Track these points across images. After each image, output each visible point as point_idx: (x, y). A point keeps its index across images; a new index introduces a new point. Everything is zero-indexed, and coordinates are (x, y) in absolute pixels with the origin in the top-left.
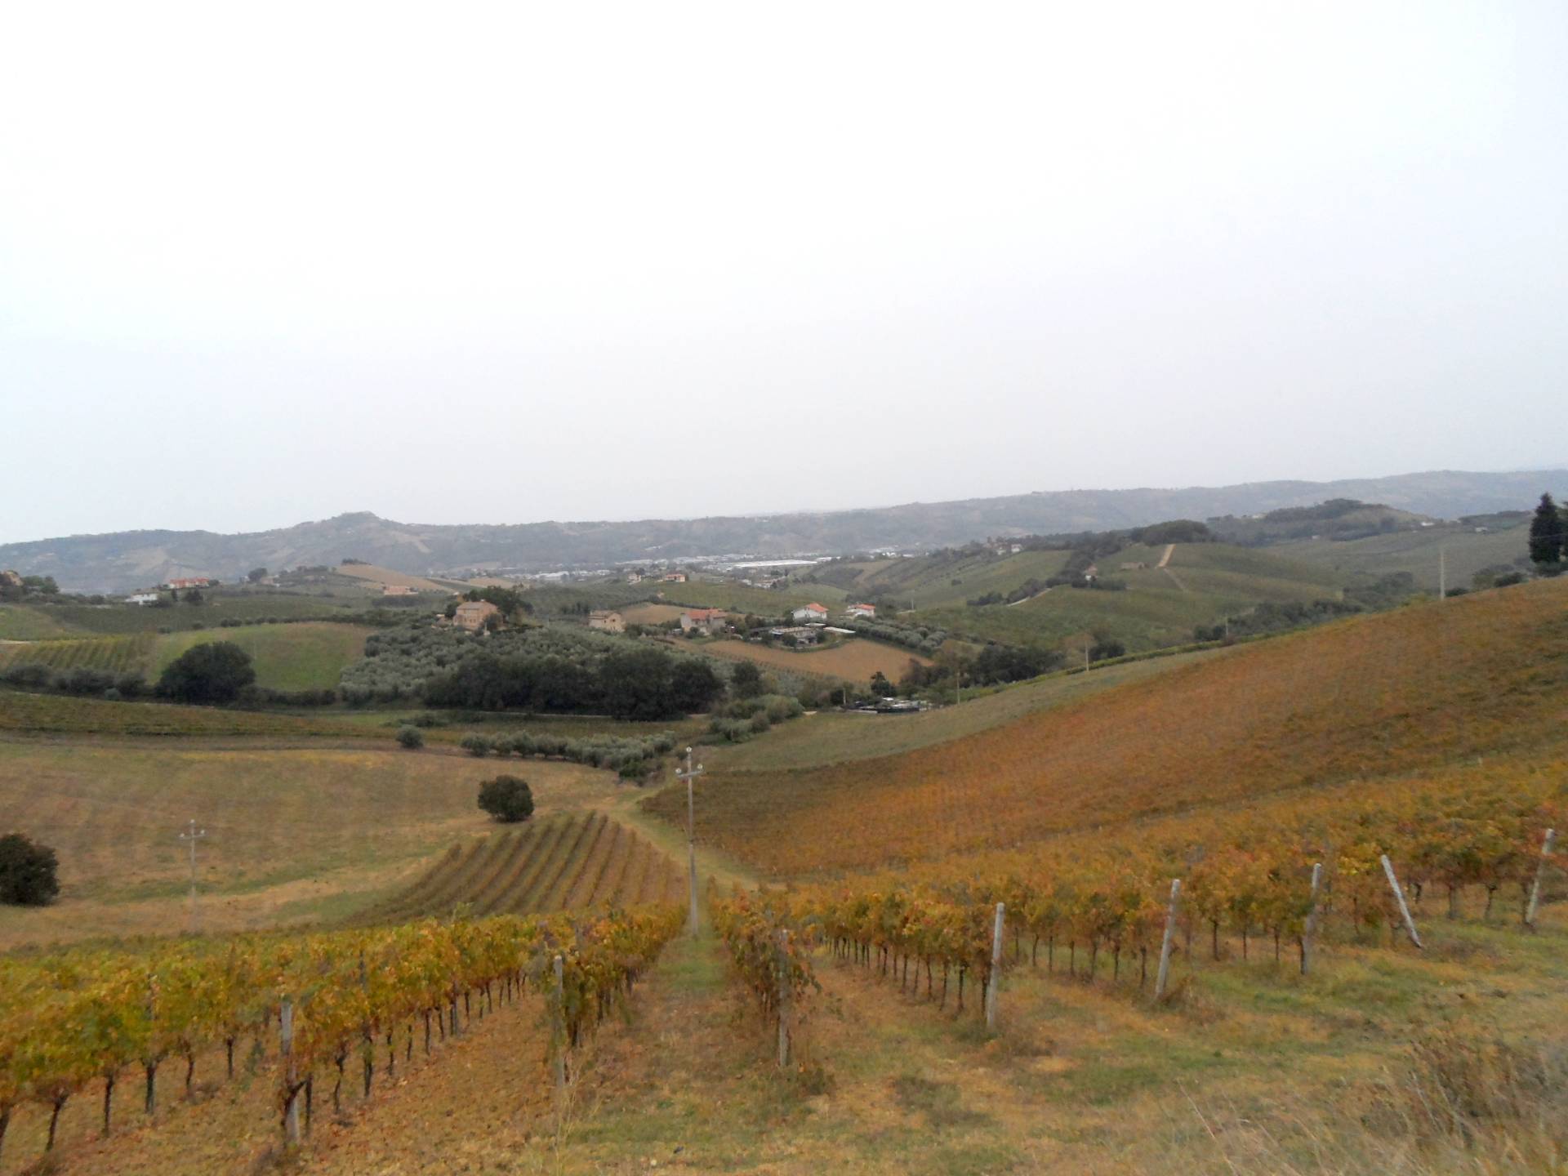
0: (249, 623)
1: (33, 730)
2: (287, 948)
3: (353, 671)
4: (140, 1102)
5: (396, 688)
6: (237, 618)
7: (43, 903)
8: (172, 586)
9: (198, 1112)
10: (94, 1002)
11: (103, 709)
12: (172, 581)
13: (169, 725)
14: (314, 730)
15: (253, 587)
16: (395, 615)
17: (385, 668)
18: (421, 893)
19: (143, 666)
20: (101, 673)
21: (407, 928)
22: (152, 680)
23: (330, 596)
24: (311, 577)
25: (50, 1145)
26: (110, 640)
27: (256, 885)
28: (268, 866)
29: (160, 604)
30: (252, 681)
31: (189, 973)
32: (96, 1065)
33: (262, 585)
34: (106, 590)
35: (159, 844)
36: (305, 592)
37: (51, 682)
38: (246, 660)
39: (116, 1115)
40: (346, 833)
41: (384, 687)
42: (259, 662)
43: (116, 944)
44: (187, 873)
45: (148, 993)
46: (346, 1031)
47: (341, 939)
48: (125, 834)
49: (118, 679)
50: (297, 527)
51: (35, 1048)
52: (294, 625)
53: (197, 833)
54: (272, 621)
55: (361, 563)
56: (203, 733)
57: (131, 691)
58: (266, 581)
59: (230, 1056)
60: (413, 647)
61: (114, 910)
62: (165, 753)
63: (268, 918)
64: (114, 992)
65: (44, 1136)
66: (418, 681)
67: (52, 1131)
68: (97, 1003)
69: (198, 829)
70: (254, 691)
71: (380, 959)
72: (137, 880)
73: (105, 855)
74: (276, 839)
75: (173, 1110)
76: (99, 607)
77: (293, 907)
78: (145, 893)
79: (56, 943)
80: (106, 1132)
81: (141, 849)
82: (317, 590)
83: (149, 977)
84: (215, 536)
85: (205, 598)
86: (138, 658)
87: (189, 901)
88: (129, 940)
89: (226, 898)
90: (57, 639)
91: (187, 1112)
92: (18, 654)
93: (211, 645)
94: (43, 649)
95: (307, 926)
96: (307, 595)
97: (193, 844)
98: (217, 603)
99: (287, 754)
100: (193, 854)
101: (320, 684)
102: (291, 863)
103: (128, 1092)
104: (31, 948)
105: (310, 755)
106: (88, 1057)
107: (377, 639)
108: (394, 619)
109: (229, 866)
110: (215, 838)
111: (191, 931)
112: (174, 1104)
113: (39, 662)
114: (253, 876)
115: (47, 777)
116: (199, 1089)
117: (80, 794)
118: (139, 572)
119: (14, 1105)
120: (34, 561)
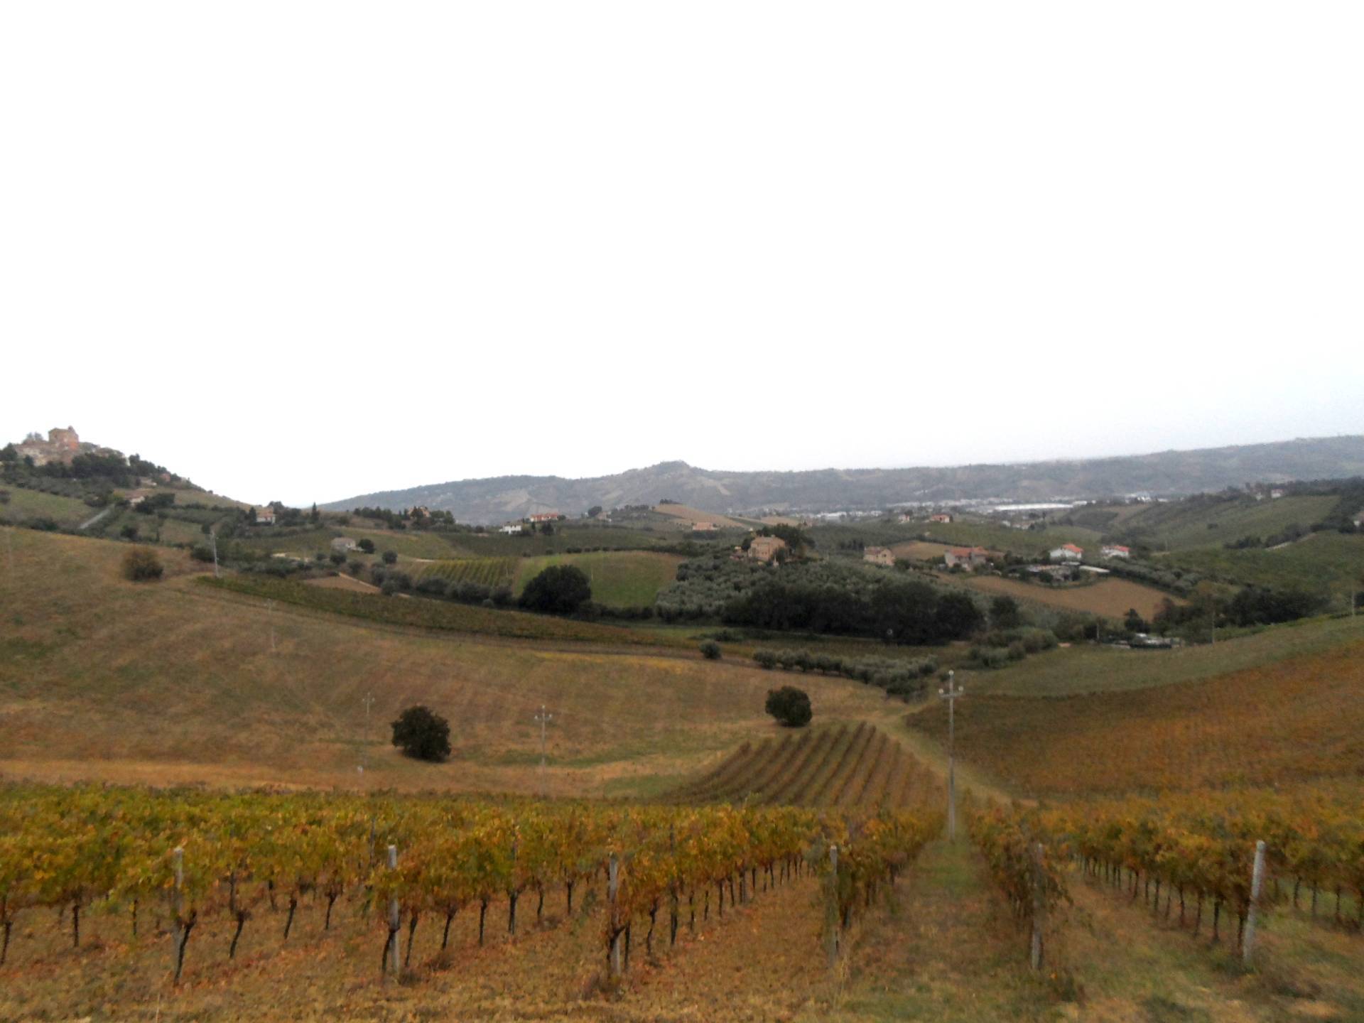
0: (588, 550)
1: (436, 628)
2: (613, 814)
3: (667, 591)
4: (505, 923)
5: (700, 607)
6: (579, 547)
7: (439, 760)
8: (532, 520)
9: (546, 937)
11: (481, 615)
12: (533, 516)
13: (528, 630)
14: (636, 639)
15: (591, 521)
16: (701, 546)
17: (693, 591)
18: (716, 780)
19: (511, 582)
20: (482, 586)
21: (707, 809)
22: (517, 592)
23: (648, 529)
24: (635, 514)
25: (444, 945)
26: (488, 561)
27: (590, 762)
28: (599, 748)
29: (524, 534)
30: (589, 597)
31: (542, 827)
32: (475, 890)
33: (598, 520)
34: (484, 522)
35: (518, 723)
36: (630, 526)
37: (448, 591)
38: (584, 580)
39: (488, 931)
40: (659, 726)
41: (691, 606)
42: (595, 581)
43: (488, 797)
44: (539, 748)
45: (513, 839)
46: (658, 889)
47: (655, 812)
48: (495, 713)
49: (493, 591)
50: (625, 474)
51: (436, 870)
52: (621, 554)
53: (547, 716)
54: (605, 549)
55: (676, 503)
56: (552, 637)
57: (502, 601)
58: (601, 517)
59: (569, 896)
60: (715, 574)
61: (486, 770)
62: (525, 651)
63: (598, 789)
64: (489, 835)
65: (439, 937)
66: (717, 603)
67: (446, 935)
68: (478, 842)
69: (547, 712)
70: (590, 606)
71: (686, 833)
72: (503, 749)
73: (480, 728)
74: (605, 726)
75: (527, 933)
76: (480, 535)
77: (618, 782)
78: (509, 760)
79: (448, 791)
80: (481, 942)
81: (507, 725)
82: (639, 525)
83: (514, 826)
84: (563, 480)
85: (555, 529)
86: (507, 576)
87: (540, 770)
88: (498, 796)
89: (570, 770)
90: (453, 559)
91: (538, 935)
92: (427, 568)
93: (559, 567)
94: (442, 567)
95: (626, 799)
96: (632, 529)
97: (543, 725)
98: (564, 534)
99: (616, 657)
100: (543, 733)
101: (641, 603)
102: (616, 746)
103: (496, 915)
104: (432, 793)
105: (632, 660)
106: (470, 882)
107: (686, 567)
108: (700, 551)
109: (569, 745)
110: (559, 722)
111: (541, 794)
112: (529, 928)
113: (439, 576)
114: (587, 754)
115: (444, 665)
116: (547, 920)
117: (466, 679)
118: (509, 508)
119: (420, 911)
120: (439, 499)
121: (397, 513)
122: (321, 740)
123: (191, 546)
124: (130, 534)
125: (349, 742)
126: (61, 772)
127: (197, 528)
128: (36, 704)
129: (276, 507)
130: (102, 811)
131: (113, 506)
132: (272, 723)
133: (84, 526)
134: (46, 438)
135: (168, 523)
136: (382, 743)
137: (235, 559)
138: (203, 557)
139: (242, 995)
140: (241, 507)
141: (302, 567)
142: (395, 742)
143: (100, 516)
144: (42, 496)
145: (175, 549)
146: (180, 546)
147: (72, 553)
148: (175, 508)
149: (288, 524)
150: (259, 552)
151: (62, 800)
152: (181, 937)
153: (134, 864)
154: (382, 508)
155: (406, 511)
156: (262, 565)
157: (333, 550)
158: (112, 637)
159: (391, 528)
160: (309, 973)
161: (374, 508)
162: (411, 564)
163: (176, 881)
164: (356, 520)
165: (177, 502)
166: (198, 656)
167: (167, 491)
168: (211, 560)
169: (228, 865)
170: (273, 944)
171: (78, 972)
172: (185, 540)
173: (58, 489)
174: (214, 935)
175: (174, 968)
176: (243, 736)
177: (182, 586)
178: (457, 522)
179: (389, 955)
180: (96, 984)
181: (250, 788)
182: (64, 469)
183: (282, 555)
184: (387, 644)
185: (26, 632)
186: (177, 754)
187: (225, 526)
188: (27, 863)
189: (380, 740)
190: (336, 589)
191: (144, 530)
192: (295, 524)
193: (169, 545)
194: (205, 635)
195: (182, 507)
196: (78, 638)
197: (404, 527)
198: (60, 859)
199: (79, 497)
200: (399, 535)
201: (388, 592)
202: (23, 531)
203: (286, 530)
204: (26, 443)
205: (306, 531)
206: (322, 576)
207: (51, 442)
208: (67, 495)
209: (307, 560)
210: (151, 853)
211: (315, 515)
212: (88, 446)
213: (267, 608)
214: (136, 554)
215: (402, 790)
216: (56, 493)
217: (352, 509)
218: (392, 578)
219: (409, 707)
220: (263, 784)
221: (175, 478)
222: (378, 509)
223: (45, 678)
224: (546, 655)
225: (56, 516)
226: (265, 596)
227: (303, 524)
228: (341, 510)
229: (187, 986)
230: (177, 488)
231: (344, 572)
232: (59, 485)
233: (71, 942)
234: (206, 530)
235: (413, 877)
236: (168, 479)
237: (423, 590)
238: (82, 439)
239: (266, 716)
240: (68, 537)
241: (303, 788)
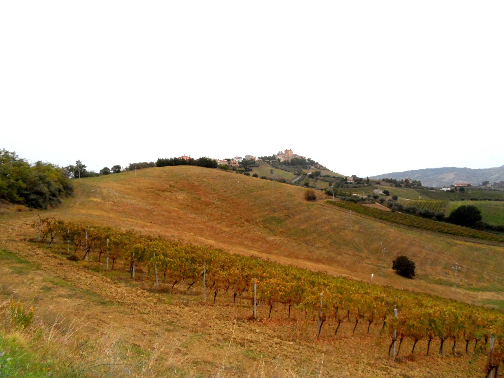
0: (481, 200)
1: (412, 226)
4: (438, 349)
6: (477, 198)
7: (410, 278)
8: (455, 186)
9: (456, 360)
10: (429, 314)
11: (431, 223)
12: (456, 184)
13: (451, 231)
14: (502, 240)
15: (484, 187)
19: (444, 210)
20: (431, 211)
22: (447, 215)
25: (413, 352)
26: (435, 202)
27: (476, 290)
28: (482, 284)
29: (452, 191)
30: (481, 220)
31: (458, 314)
32: (427, 333)
33: (487, 187)
34: (434, 186)
35: (445, 268)
37: (417, 212)
38: (479, 212)
39: (431, 351)
42: (483, 213)
43: (430, 296)
44: (453, 280)
45: (444, 316)
48: (434, 263)
49: (436, 214)
50: (501, 167)
51: (412, 322)
52: (498, 202)
54: (490, 200)
56: (462, 235)
58: (488, 186)
59: (467, 346)
61: (430, 285)
62: (449, 239)
63: (480, 302)
64: (434, 313)
65: (411, 348)
67: (413, 348)
68: (430, 314)
69: (458, 266)
70: (481, 223)
72: (437, 278)
73: (428, 268)
74: (485, 275)
75: (448, 356)
76: (432, 191)
77: (489, 301)
78: (440, 282)
79: (414, 291)
80: (427, 354)
81: (439, 268)
83: (445, 311)
84: (470, 169)
85: (465, 190)
86: (443, 208)
87: (453, 289)
88: (434, 296)
89: (467, 292)
90: (420, 200)
91: (452, 358)
92: (410, 203)
93: (466, 206)
94: (416, 202)
95: (494, 309)
97: (456, 271)
98: (470, 192)
99: (492, 247)
100: (456, 274)
102: (489, 285)
104: (407, 290)
105: (499, 249)
106: (425, 330)
109: (467, 281)
110: (463, 271)
111: (453, 299)
112: (448, 354)
113: (415, 206)
114: (474, 286)
115: (415, 241)
116: (456, 353)
117: (423, 248)
118: (445, 180)
119: (404, 336)
120: (416, 176)
121: (399, 181)
122: (366, 263)
123: (325, 190)
124: (307, 185)
125: (376, 266)
126: (285, 261)
127: (328, 183)
128: (278, 238)
129: (354, 177)
130: (298, 276)
131: (302, 175)
132: (349, 255)
133: (293, 181)
134: (284, 153)
135: (318, 181)
136: (388, 268)
137: (340, 195)
138: (329, 194)
139: (339, 349)
140: (343, 177)
141: (362, 199)
142: (394, 268)
143: (298, 179)
144: (283, 171)
145: (320, 190)
146: (322, 190)
147: (290, 190)
148: (320, 176)
149: (358, 183)
150: (348, 193)
151: (286, 270)
152: (320, 324)
153: (308, 296)
154: (393, 179)
155: (402, 180)
156: (349, 198)
157: (374, 193)
158: (300, 218)
159: (396, 186)
160: (362, 348)
161: (390, 179)
162: (403, 201)
163: (320, 304)
164: (383, 183)
165: (321, 175)
166: (326, 228)
167: (318, 170)
168: (332, 195)
169: (337, 303)
170: (349, 333)
171: (289, 326)
172: (323, 188)
173: (286, 169)
174: (330, 325)
175: (318, 333)
176: (339, 258)
177: (321, 203)
178: (423, 185)
179: (391, 349)
180: (295, 332)
181: (342, 276)
182: (288, 163)
183: (356, 195)
184: (392, 230)
185: (276, 215)
186: (318, 261)
187: (337, 183)
188: (278, 288)
189: (388, 266)
190: (374, 208)
191: (311, 184)
192: (361, 184)
193: (318, 189)
194: (328, 221)
195: (323, 176)
196: (290, 218)
197: (401, 186)
198: (286, 289)
199: (292, 172)
200: (399, 189)
201: (393, 211)
202: (277, 182)
203: (358, 185)
204: (278, 154)
205: (364, 186)
206: (369, 203)
207: (285, 154)
208: (289, 171)
209: (364, 197)
210: (313, 293)
211: (368, 180)
212: (296, 155)
213: (349, 213)
214: (308, 192)
215: (396, 287)
216: (286, 171)
217: (382, 179)
218: (395, 206)
219: (400, 255)
220: (345, 275)
221: (321, 166)
222: (391, 179)
223: (281, 230)
224: (458, 242)
225: (286, 178)
226: (349, 209)
227: (363, 183)
228: (377, 179)
229: (321, 340)
230: (321, 169)
231: (378, 202)
232: (287, 167)
233: (288, 316)
234: (330, 185)
235: (403, 323)
236: (319, 166)
237: (408, 211)
238: (294, 153)
239: (347, 252)
240: (289, 185)
241: (359, 279)
